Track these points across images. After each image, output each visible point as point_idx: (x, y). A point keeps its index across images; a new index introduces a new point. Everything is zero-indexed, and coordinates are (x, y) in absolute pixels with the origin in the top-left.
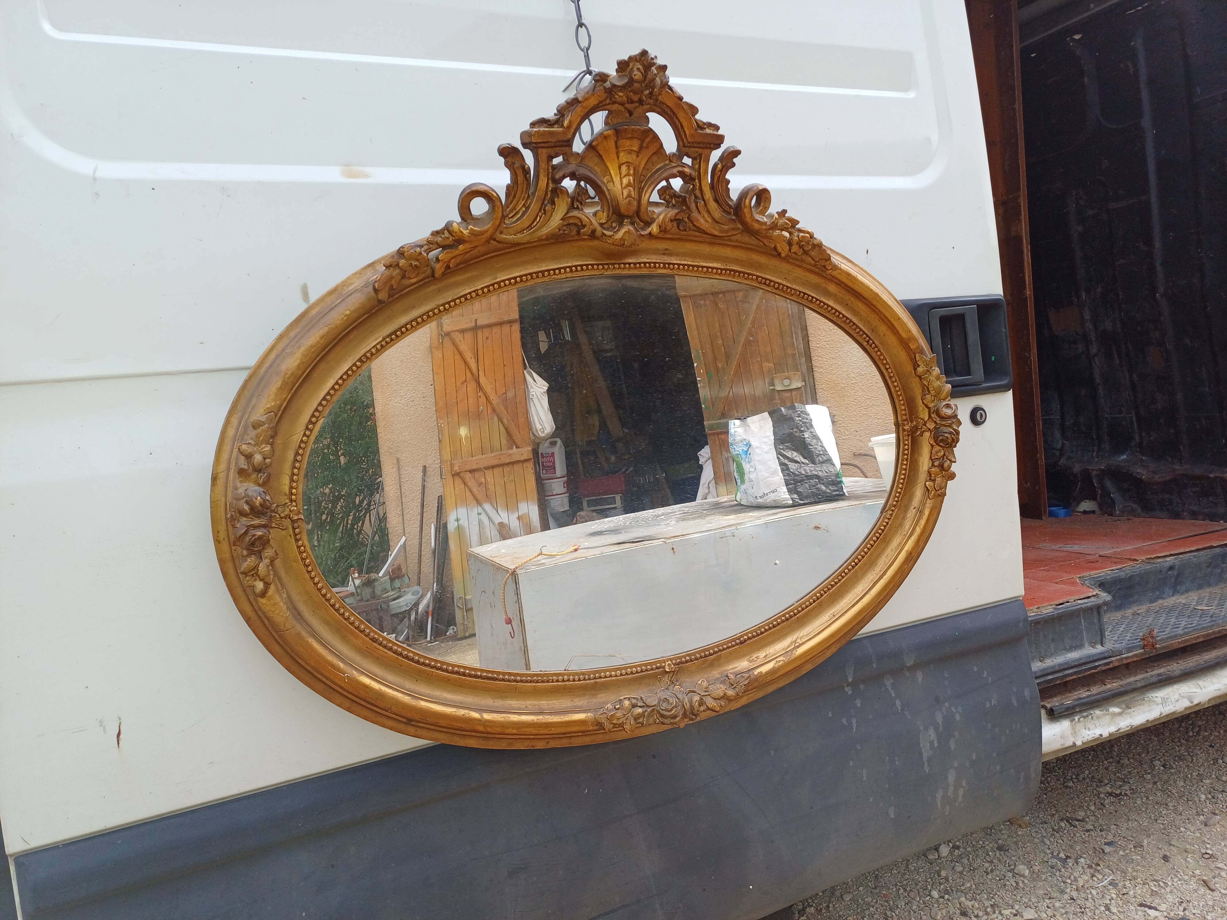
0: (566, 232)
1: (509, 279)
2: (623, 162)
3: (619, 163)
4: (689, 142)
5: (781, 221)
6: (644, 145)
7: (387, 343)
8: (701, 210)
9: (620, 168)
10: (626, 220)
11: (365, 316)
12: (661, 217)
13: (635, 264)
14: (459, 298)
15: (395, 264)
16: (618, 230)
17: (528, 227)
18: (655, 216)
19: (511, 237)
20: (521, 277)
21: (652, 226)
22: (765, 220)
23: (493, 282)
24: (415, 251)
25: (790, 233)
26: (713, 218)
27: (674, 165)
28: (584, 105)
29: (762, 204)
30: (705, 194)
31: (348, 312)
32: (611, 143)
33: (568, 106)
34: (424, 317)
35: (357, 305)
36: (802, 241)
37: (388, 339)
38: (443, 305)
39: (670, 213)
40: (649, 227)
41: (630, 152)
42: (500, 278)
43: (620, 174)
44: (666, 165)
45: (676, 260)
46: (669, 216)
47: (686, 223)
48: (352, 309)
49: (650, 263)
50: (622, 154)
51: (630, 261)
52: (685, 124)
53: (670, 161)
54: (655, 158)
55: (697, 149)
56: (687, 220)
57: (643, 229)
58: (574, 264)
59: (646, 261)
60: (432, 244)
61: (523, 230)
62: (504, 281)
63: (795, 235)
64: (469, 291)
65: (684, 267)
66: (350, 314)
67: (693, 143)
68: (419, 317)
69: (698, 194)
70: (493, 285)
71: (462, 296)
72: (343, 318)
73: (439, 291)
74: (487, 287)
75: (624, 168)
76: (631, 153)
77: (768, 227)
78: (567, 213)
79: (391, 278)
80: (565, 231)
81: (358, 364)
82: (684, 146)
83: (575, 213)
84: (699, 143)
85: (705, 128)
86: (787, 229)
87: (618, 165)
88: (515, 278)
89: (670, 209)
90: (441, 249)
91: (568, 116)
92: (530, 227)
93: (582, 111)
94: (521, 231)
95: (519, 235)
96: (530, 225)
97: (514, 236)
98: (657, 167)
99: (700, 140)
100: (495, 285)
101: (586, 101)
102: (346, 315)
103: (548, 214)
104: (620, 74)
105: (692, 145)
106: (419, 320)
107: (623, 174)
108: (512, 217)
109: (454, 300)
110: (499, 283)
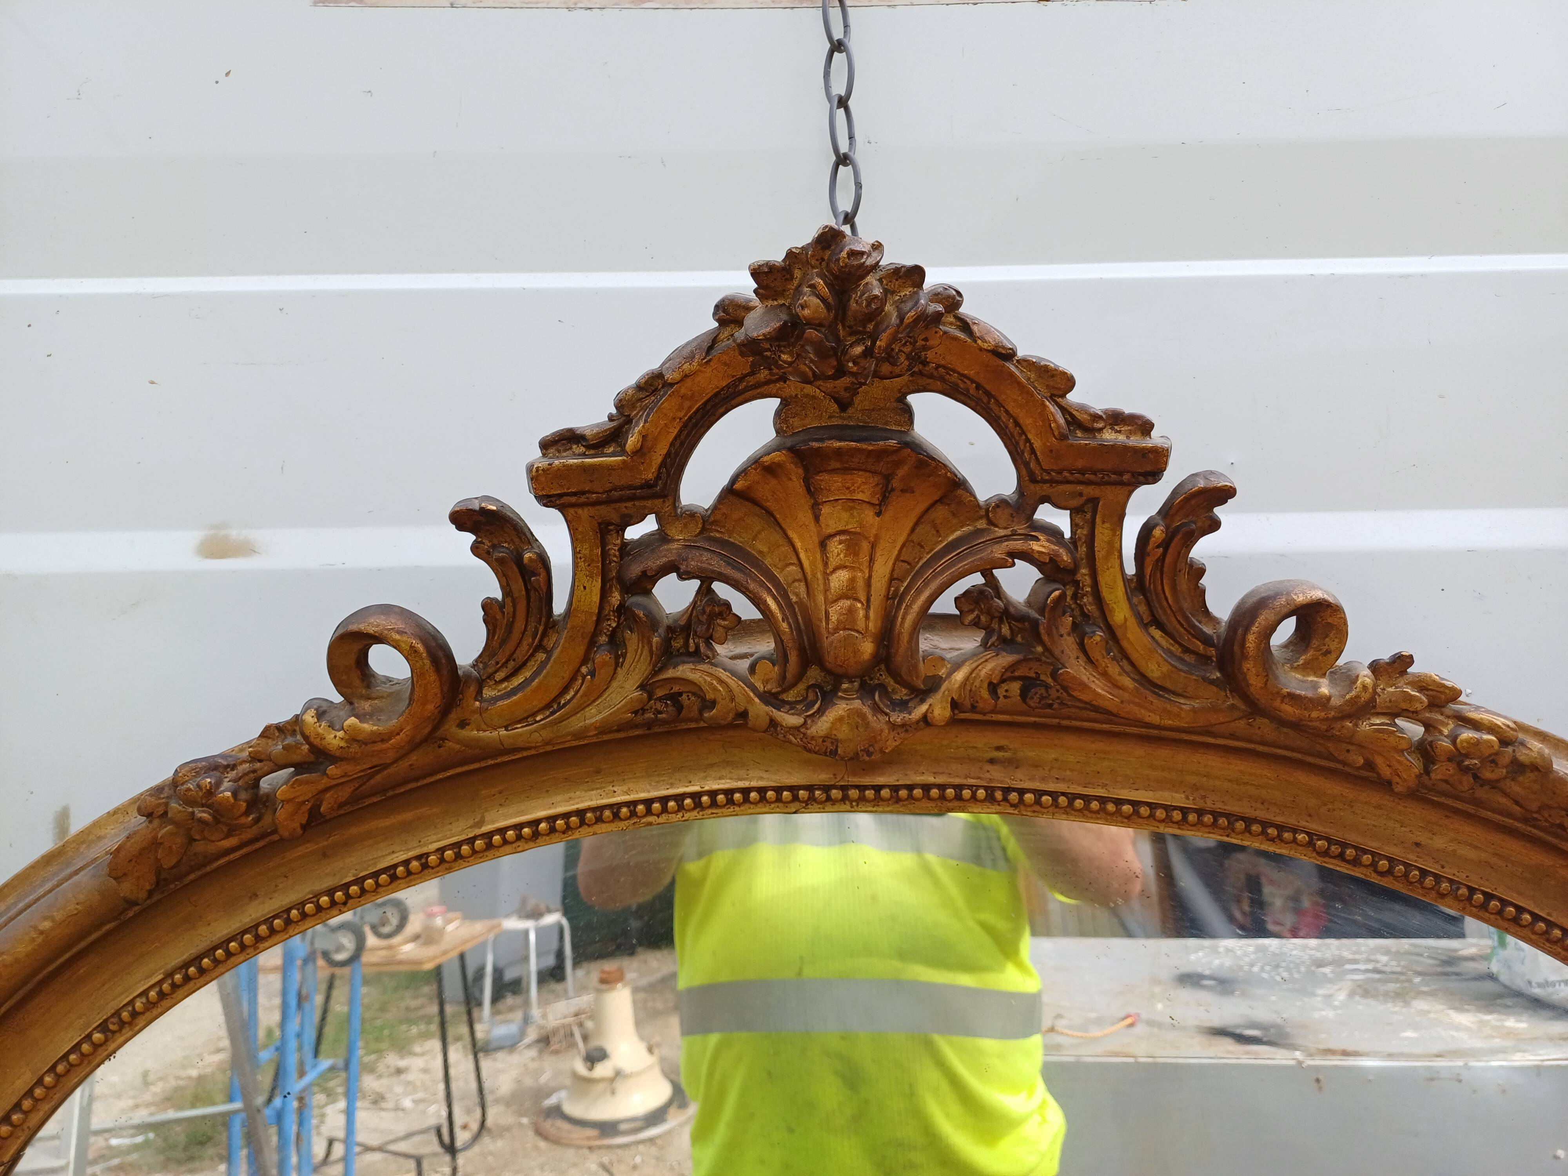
0: (664, 715)
1: (518, 827)
2: (831, 531)
3: (819, 534)
4: (1047, 472)
5: (1392, 689)
6: (895, 483)
7: (175, 987)
8: (1097, 654)
9: (823, 544)
10: (845, 686)
11: (108, 927)
12: (959, 676)
13: (895, 789)
14: (375, 875)
15: (161, 810)
16: (821, 712)
17: (548, 706)
18: (942, 672)
19: (495, 733)
20: (551, 819)
21: (930, 701)
22: (1325, 690)
23: (471, 835)
24: (198, 786)
25: (1428, 726)
26: (1143, 679)
27: (1001, 532)
28: (683, 391)
29: (1315, 643)
30: (1112, 611)
31: (47, 925)
32: (796, 484)
33: (642, 395)
34: (277, 921)
35: (72, 907)
36: (1467, 756)
37: (178, 977)
38: (331, 892)
39: (990, 666)
40: (922, 701)
41: (852, 504)
42: (493, 822)
43: (826, 564)
44: (979, 532)
45: (1032, 779)
46: (984, 672)
47: (1047, 687)
48: (59, 916)
49: (942, 787)
50: (825, 510)
51: (880, 780)
52: (1027, 422)
53: (991, 523)
54: (941, 512)
55: (1080, 488)
56: (1050, 681)
57: (903, 705)
58: (707, 788)
59: (931, 779)
60: (260, 761)
61: (534, 714)
62: (502, 831)
63: (1446, 731)
64: (404, 857)
65: (1055, 800)
66: (52, 929)
67: (1059, 472)
68: (265, 922)
69: (1091, 608)
70: (471, 841)
71: (384, 871)
72: (33, 940)
73: (325, 855)
74: (458, 845)
75: (836, 548)
76: (852, 508)
77: (1332, 714)
78: (655, 673)
79: (155, 844)
80: (660, 713)
81: (97, 1036)
82: (1033, 480)
83: (685, 671)
84: (1082, 472)
85: (1100, 430)
86: (1416, 712)
87: (816, 540)
88: (536, 822)
89: (990, 654)
90: (293, 769)
91: (637, 425)
92: (552, 704)
93: (680, 409)
94: (527, 718)
95: (520, 730)
96: (556, 699)
97: (503, 732)
98: (950, 538)
99: (1080, 464)
100: (478, 842)
101: (689, 380)
102: (42, 933)
103: (603, 674)
104: (770, 303)
105: (1059, 478)
106: (263, 929)
107: (833, 562)
108: (507, 679)
109: (360, 881)
110: (489, 835)
